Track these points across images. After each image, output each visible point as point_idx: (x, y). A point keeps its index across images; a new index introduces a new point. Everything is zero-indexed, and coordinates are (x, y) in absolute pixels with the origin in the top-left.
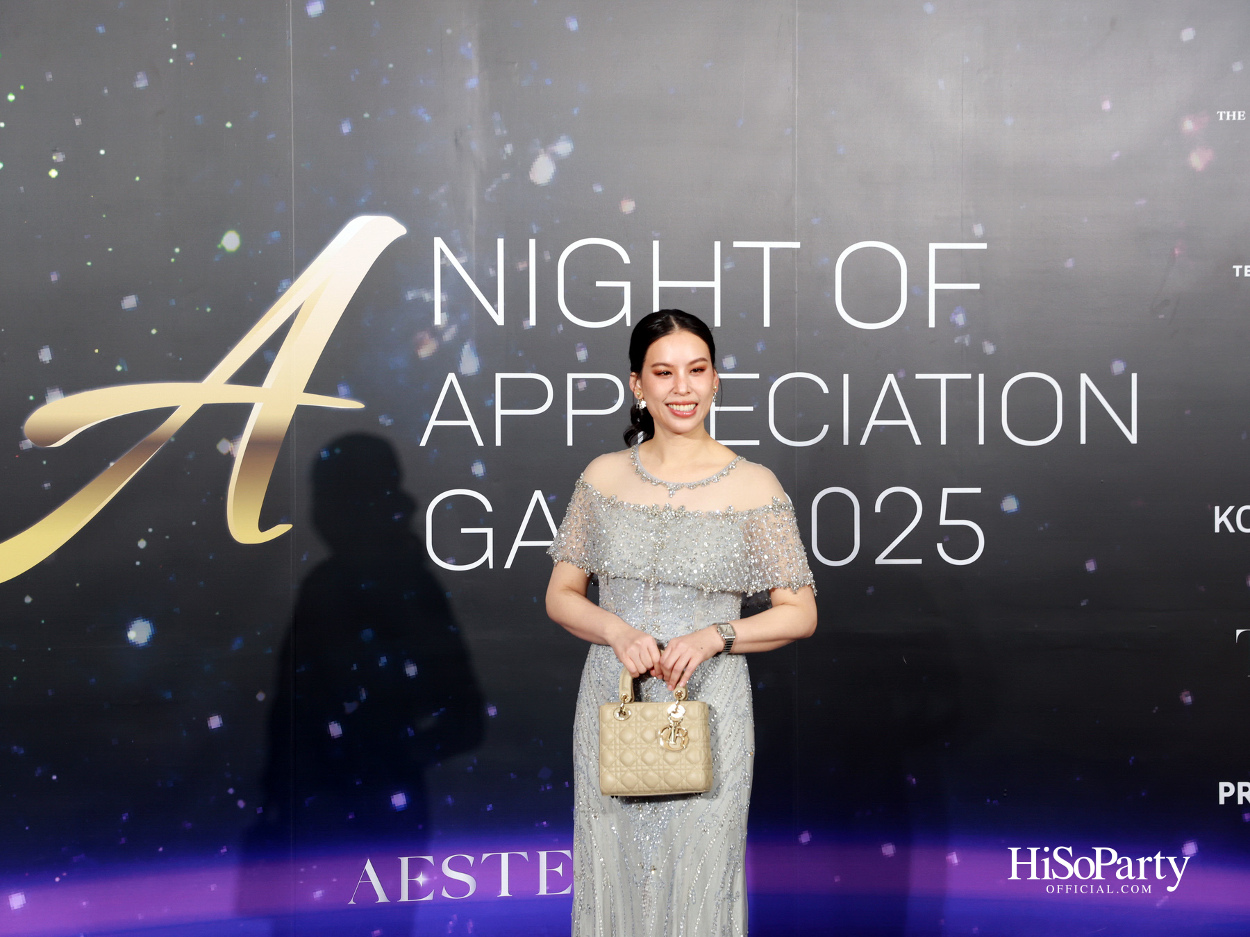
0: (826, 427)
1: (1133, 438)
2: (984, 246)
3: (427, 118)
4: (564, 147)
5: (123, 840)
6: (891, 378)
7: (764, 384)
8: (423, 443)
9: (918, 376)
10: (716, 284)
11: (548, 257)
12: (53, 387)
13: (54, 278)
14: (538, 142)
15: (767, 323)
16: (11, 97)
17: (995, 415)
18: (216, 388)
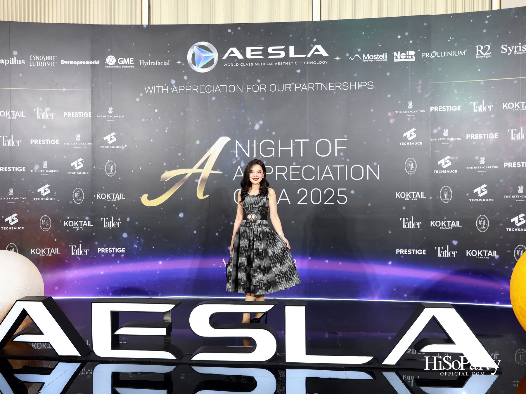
0: (314, 176)
1: (378, 178)
2: (347, 139)
3: (234, 118)
4: (261, 122)
5: (179, 253)
6: (327, 166)
7: (301, 168)
8: (234, 180)
9: (333, 166)
10: (292, 148)
11: (258, 144)
12: (166, 170)
13: (166, 150)
14: (256, 121)
15: (302, 156)
16: (159, 118)
17: (349, 174)
18: (195, 170)
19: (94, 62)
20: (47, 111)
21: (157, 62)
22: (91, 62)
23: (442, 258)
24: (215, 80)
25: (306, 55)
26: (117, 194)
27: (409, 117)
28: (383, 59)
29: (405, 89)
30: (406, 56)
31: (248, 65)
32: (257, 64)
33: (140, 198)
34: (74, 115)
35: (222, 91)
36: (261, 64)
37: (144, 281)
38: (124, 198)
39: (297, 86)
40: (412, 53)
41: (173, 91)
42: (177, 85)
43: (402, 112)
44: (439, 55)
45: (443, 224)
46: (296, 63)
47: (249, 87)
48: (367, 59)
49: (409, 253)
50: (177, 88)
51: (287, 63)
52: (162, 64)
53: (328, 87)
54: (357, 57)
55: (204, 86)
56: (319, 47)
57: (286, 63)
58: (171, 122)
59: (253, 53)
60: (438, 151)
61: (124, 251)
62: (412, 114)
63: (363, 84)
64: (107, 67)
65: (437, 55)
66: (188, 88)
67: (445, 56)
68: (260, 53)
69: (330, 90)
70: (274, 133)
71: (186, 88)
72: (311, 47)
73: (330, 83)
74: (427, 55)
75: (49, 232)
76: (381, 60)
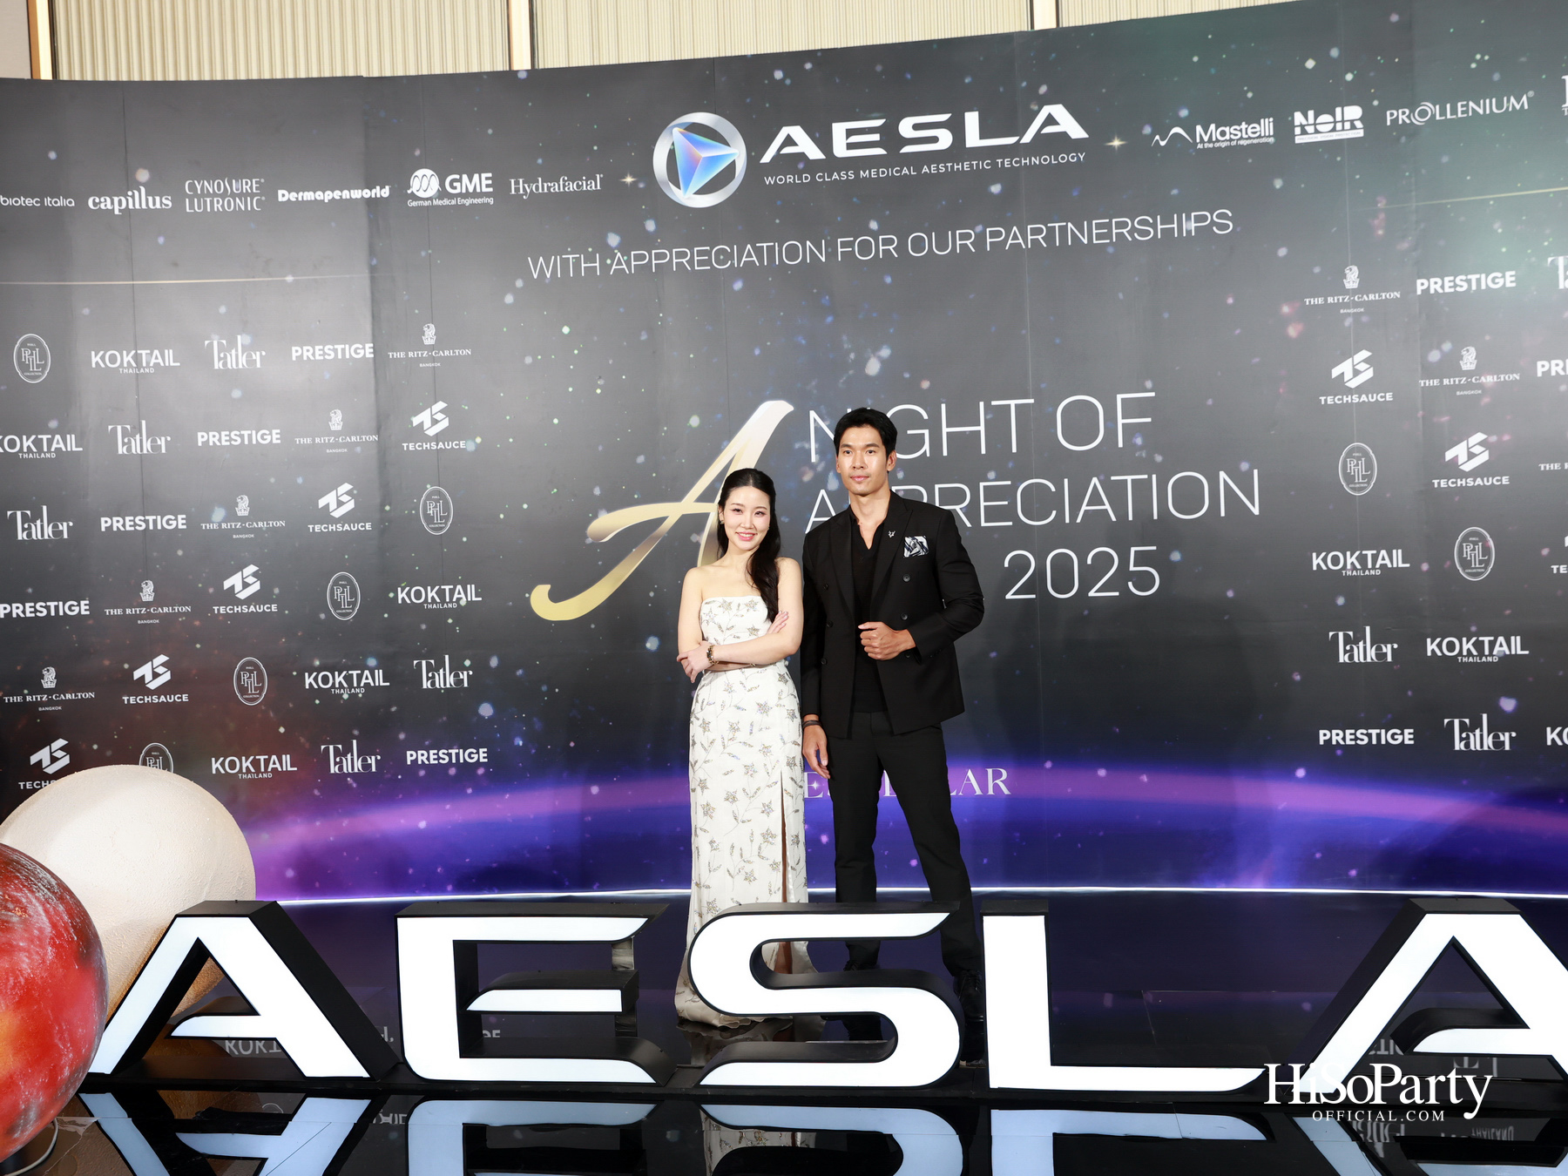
0: (1054, 513)
1: (1256, 511)
2: (1153, 394)
3: (804, 342)
4: (885, 352)
5: (649, 759)
6: (1095, 480)
7: (1014, 488)
9: (1113, 478)
10: (982, 428)
12: (601, 509)
13: (600, 448)
14: (869, 350)
15: (1014, 450)
16: (576, 352)
17: (1163, 500)
18: (689, 505)
19: (374, 191)
20: (242, 345)
21: (561, 183)
22: (367, 191)
23: (1468, 754)
24: (740, 228)
25: (1017, 138)
26: (459, 587)
27: (1349, 314)
28: (1260, 137)
29: (1335, 229)
30: (1335, 122)
31: (840, 176)
32: (867, 171)
33: (527, 595)
34: (321, 352)
35: (760, 258)
36: (878, 172)
37: (548, 847)
38: (480, 599)
39: (993, 234)
40: (1354, 112)
41: (614, 267)
42: (625, 248)
43: (1326, 300)
44: (1443, 113)
45: (1468, 646)
46: (986, 165)
47: (844, 245)
48: (1210, 140)
49: (1359, 742)
50: (625, 258)
51: (960, 167)
52: (578, 186)
53: (1090, 233)
54: (1176, 134)
55: (708, 248)
56: (1058, 111)
57: (956, 167)
58: (611, 362)
59: (855, 139)
60: (1445, 419)
61: (484, 758)
62: (1356, 305)
63: (1199, 219)
64: (414, 204)
65: (1433, 116)
66: (658, 256)
67: (1460, 115)
68: (876, 137)
69: (1095, 242)
70: (925, 385)
71: (652, 258)
72: (1032, 111)
73: (1094, 222)
74: (1402, 116)
75: (263, 708)
76: (1255, 141)
